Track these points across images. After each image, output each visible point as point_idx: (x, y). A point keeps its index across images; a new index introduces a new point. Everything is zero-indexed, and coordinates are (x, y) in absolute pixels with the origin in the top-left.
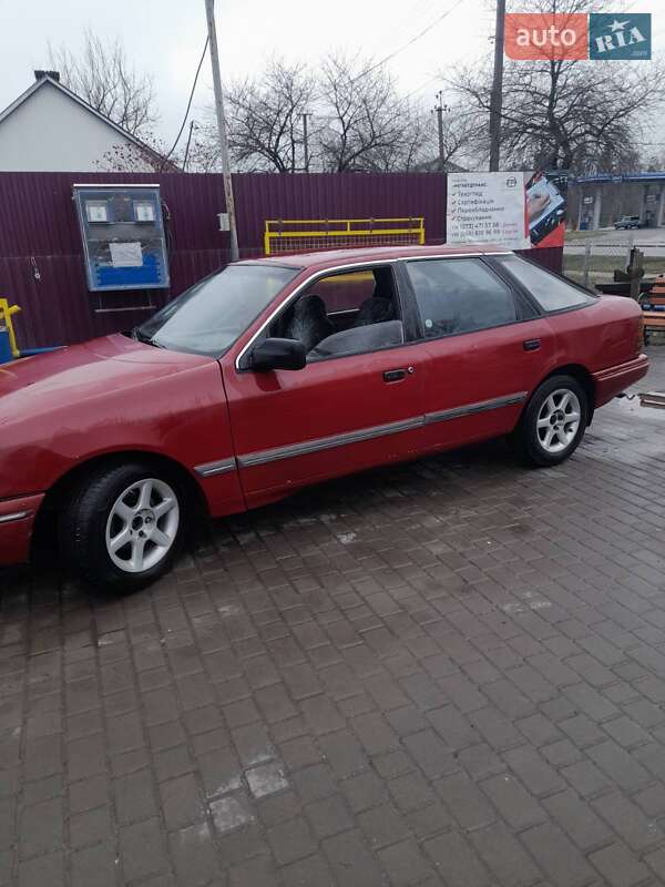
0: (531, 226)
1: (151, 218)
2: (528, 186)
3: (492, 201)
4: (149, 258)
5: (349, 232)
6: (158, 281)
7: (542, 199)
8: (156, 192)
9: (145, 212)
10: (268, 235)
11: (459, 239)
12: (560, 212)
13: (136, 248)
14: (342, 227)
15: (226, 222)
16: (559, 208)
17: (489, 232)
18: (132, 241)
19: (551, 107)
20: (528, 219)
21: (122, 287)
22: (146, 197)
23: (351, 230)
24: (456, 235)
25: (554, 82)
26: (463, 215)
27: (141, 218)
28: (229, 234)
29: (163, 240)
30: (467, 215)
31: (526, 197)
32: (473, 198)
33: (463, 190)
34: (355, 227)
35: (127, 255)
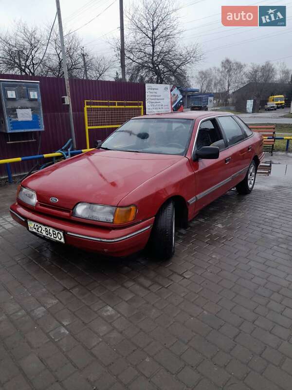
0: (173, 106)
1: (36, 97)
2: (171, 91)
3: (160, 96)
4: (35, 116)
5: (117, 107)
6: (39, 128)
7: (176, 96)
8: (38, 85)
9: (34, 95)
10: (86, 107)
11: (150, 111)
12: (181, 101)
13: (29, 111)
14: (114, 104)
15: (68, 100)
16: (181, 100)
17: (160, 108)
18: (27, 108)
20: (172, 104)
21: (26, 130)
22: (34, 88)
24: (149, 109)
25: (153, 49)
26: (151, 101)
27: (32, 97)
28: (68, 105)
29: (41, 107)
30: (153, 101)
31: (171, 95)
32: (154, 94)
33: (151, 91)
34: (119, 104)
35: (25, 115)
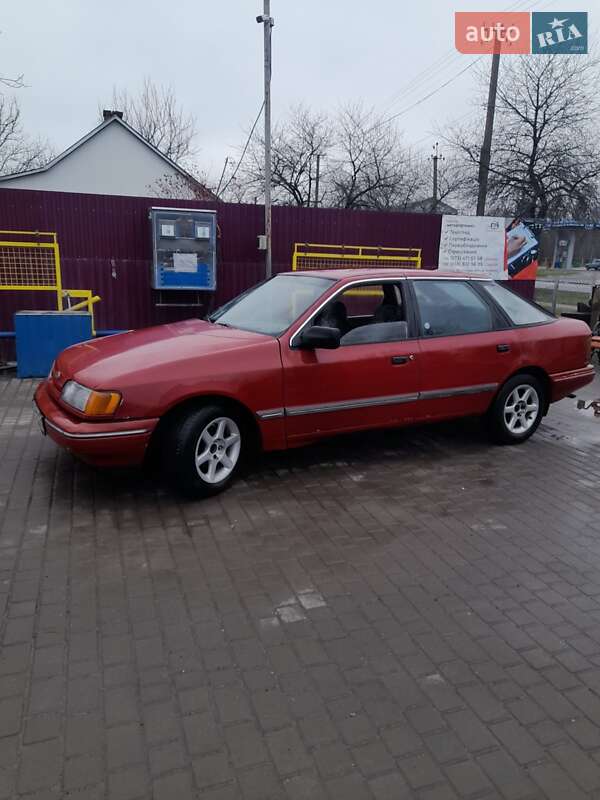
0: (509, 261)
1: (207, 236)
2: (508, 229)
3: (478, 240)
4: (202, 266)
5: (360, 257)
6: (206, 285)
7: (519, 240)
8: (214, 216)
9: (203, 232)
10: (296, 254)
11: (448, 268)
12: (533, 252)
13: (194, 258)
14: (356, 252)
15: (264, 242)
16: (533, 249)
17: (474, 265)
18: (191, 253)
19: (532, 165)
20: (507, 256)
21: (179, 288)
22: (205, 221)
23: (363, 254)
24: (447, 264)
25: (535, 145)
26: (453, 248)
27: (200, 235)
28: (266, 251)
29: (214, 253)
30: (457, 249)
31: (506, 238)
32: (464, 236)
33: (453, 228)
34: (365, 252)
35: (186, 263)
